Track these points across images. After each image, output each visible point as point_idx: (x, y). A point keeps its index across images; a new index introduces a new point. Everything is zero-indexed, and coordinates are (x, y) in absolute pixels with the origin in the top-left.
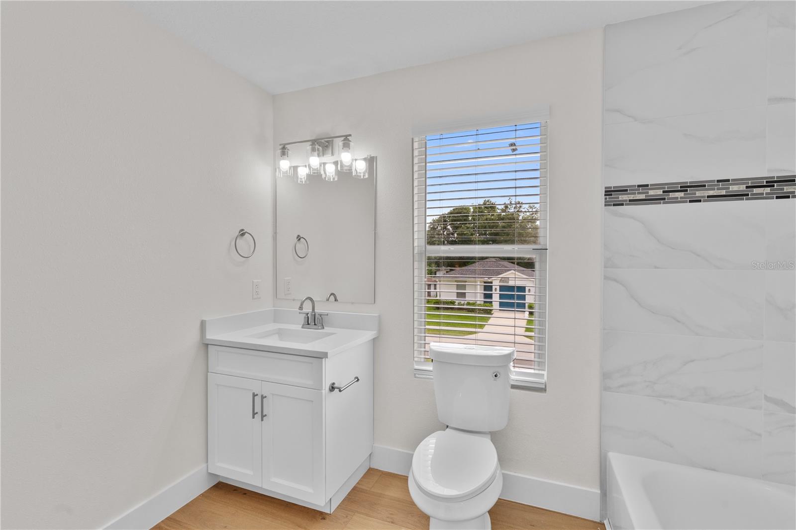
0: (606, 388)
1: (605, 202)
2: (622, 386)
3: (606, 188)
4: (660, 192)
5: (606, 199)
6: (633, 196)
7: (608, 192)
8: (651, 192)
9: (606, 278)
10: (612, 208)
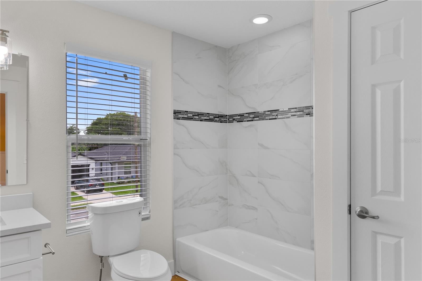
0: (175, 208)
1: (174, 117)
2: (181, 205)
3: (174, 110)
4: (191, 115)
5: (174, 115)
6: (183, 115)
7: (175, 112)
8: (189, 115)
9: (174, 154)
10: (176, 120)
